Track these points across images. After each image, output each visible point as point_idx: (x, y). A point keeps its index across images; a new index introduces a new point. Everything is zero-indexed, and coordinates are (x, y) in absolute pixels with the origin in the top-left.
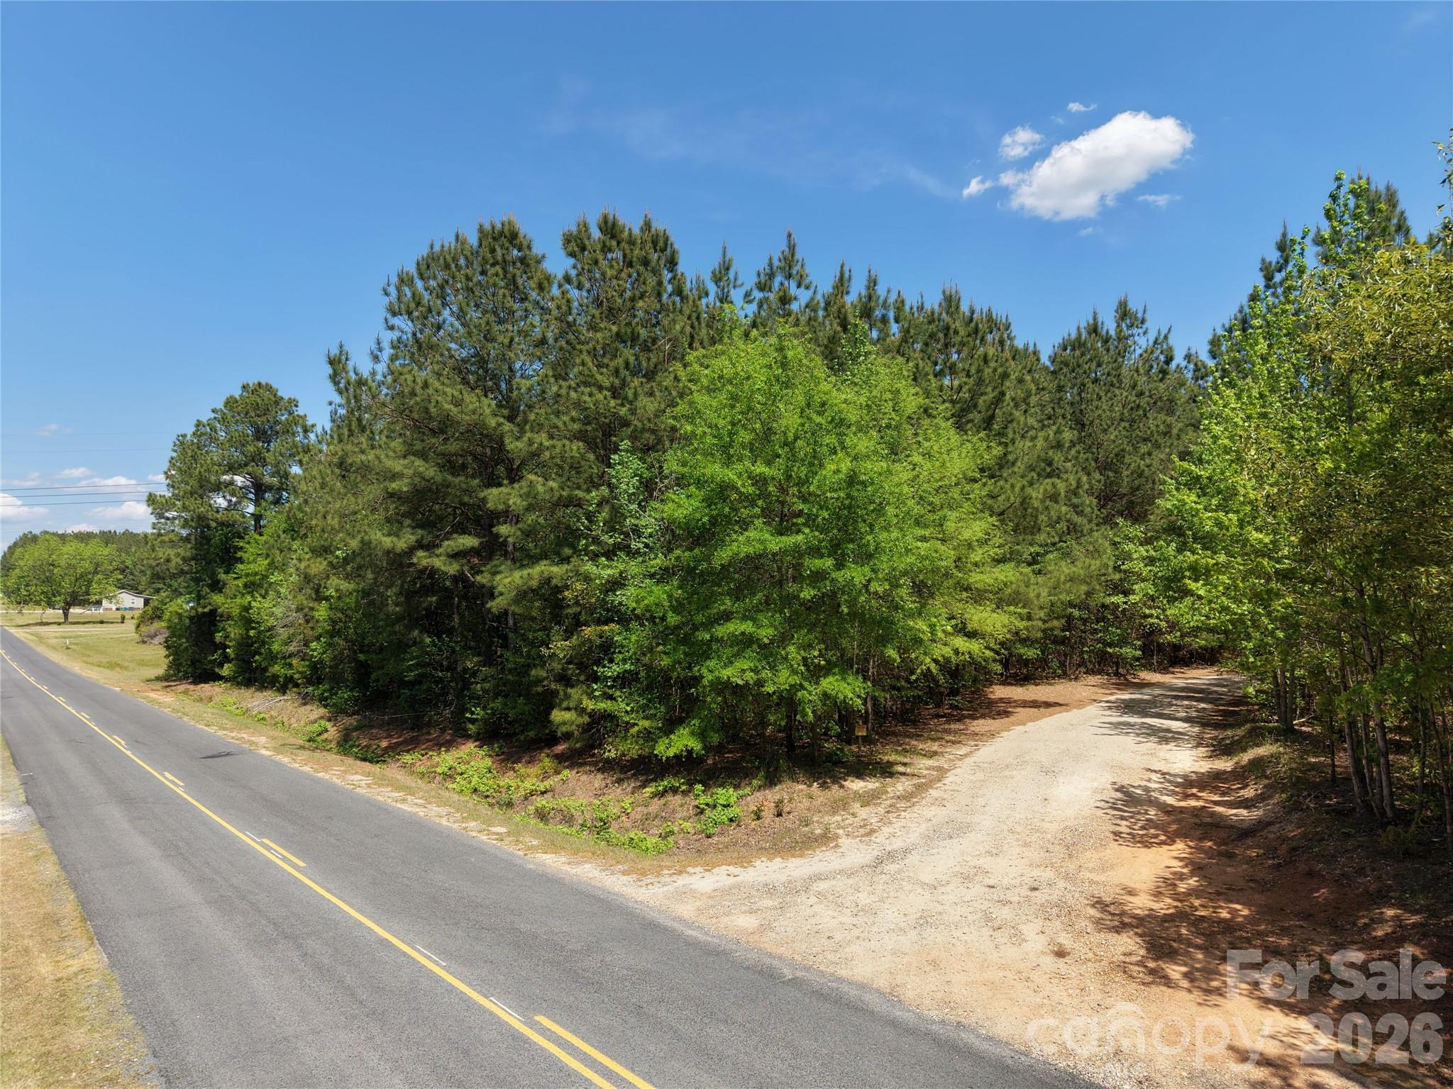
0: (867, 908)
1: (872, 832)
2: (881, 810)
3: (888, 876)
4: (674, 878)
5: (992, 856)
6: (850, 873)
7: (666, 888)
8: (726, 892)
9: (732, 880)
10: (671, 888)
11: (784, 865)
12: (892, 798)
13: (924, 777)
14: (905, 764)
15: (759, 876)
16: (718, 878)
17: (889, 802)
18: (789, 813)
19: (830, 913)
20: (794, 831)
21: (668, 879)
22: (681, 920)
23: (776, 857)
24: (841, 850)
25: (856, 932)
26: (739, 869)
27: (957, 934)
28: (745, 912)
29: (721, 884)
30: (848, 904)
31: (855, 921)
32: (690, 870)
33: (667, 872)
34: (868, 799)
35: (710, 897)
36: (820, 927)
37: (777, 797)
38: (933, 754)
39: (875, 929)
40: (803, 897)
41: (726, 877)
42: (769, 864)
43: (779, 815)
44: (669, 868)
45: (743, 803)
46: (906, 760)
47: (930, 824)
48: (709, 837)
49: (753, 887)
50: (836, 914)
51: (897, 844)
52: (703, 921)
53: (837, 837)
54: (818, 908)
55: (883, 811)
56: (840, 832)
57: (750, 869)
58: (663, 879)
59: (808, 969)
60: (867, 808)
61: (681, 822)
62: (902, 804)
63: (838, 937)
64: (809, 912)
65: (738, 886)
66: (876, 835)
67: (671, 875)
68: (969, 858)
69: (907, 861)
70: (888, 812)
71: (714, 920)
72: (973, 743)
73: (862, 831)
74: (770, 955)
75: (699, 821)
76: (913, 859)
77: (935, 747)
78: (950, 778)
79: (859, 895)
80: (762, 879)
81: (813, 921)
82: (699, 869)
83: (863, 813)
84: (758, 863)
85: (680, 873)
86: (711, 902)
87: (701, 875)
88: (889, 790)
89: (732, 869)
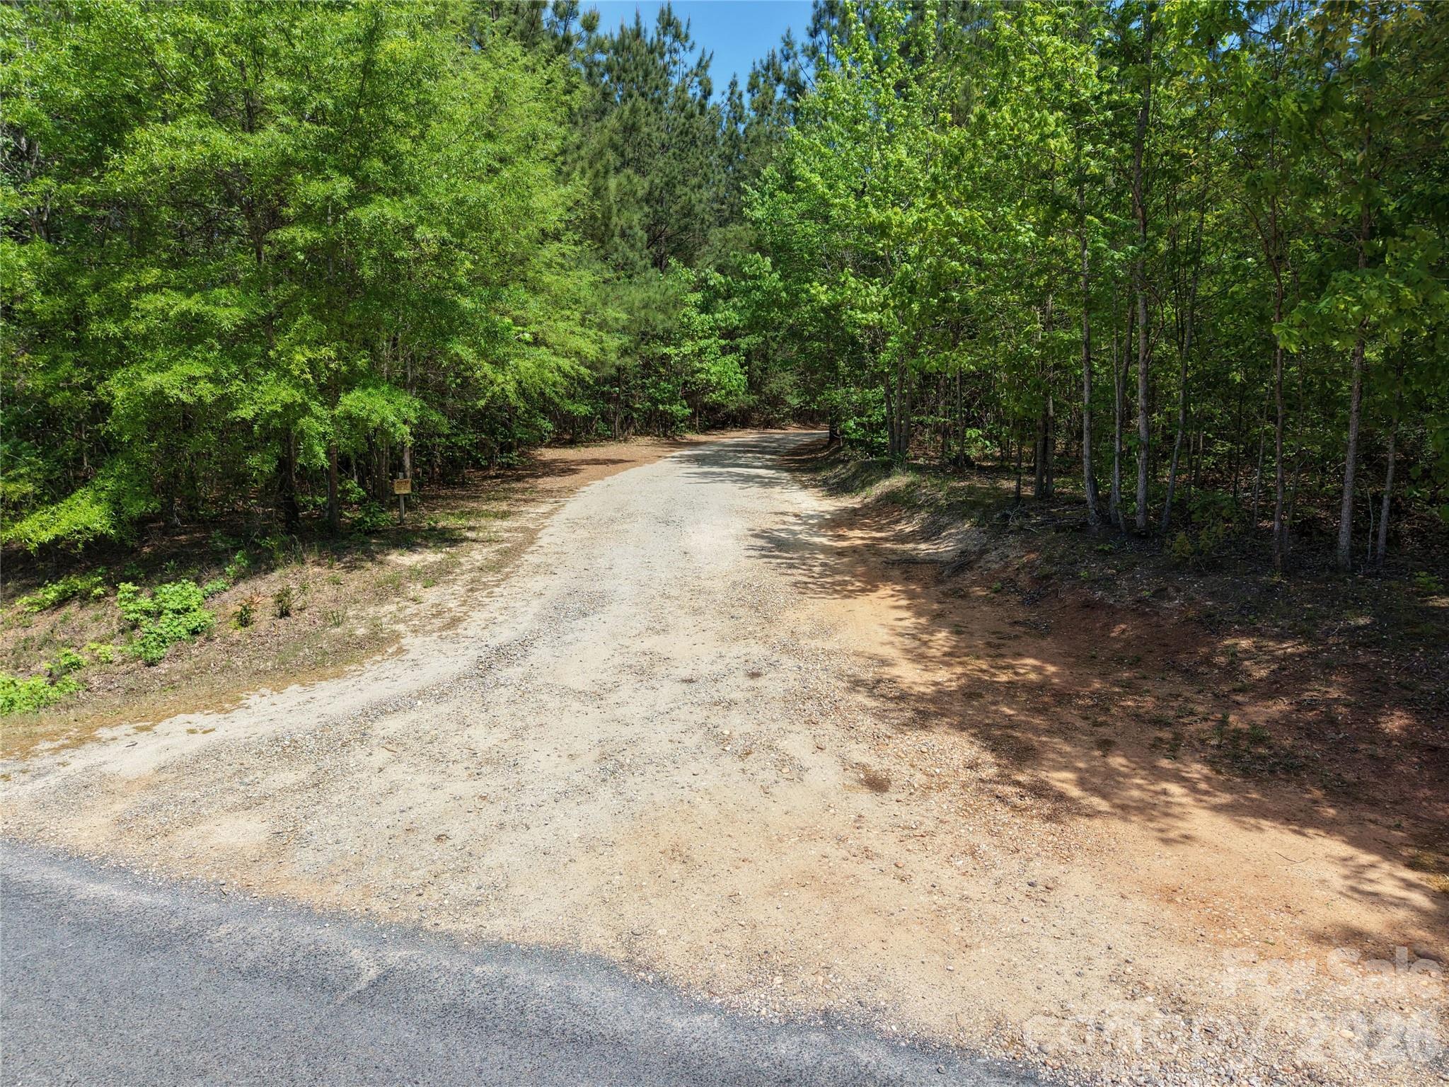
0: (495, 755)
1: (455, 622)
2: (459, 588)
3: (512, 688)
4: (65, 755)
5: (658, 633)
6: (437, 693)
7: (40, 783)
8: (187, 768)
9: (200, 741)
10: (53, 780)
11: (307, 696)
12: (471, 571)
13: (507, 541)
14: (471, 529)
15: (256, 724)
16: (166, 742)
17: (467, 577)
18: (301, 610)
19: (423, 778)
20: (316, 635)
21: (48, 761)
22: (71, 859)
23: (289, 683)
24: (410, 656)
25: (492, 813)
26: (215, 717)
27: (684, 777)
28: (234, 808)
29: (177, 753)
30: (455, 754)
31: (480, 786)
32: (104, 733)
33: (48, 745)
34: (432, 577)
35: (149, 787)
36: (412, 815)
37: (277, 588)
38: (504, 515)
39: (527, 799)
40: (359, 753)
41: (185, 737)
42: (276, 698)
43: (285, 614)
44: (50, 736)
45: (216, 602)
46: (471, 524)
47: (543, 600)
48: (151, 664)
49: (247, 748)
50: (437, 779)
51: (504, 635)
52: (132, 849)
53: (397, 636)
54: (396, 773)
55: (463, 591)
56: (401, 627)
57: (239, 714)
58: (37, 763)
59: (412, 934)
60: (435, 589)
61: (94, 646)
62: (489, 578)
63: (458, 832)
64: (378, 784)
65: (213, 753)
66: (464, 624)
67: (56, 751)
68: (627, 642)
69: (532, 659)
70: (471, 590)
71: (160, 842)
72: (552, 500)
73: (437, 622)
74: (307, 913)
75: (130, 641)
76: (541, 653)
77: (504, 506)
78: (544, 539)
79: (470, 731)
80: (266, 730)
81: (392, 803)
82: (126, 728)
83: (431, 596)
84: (255, 698)
85: (80, 742)
86: (152, 798)
87: (128, 741)
88: (462, 560)
89: (199, 719)
